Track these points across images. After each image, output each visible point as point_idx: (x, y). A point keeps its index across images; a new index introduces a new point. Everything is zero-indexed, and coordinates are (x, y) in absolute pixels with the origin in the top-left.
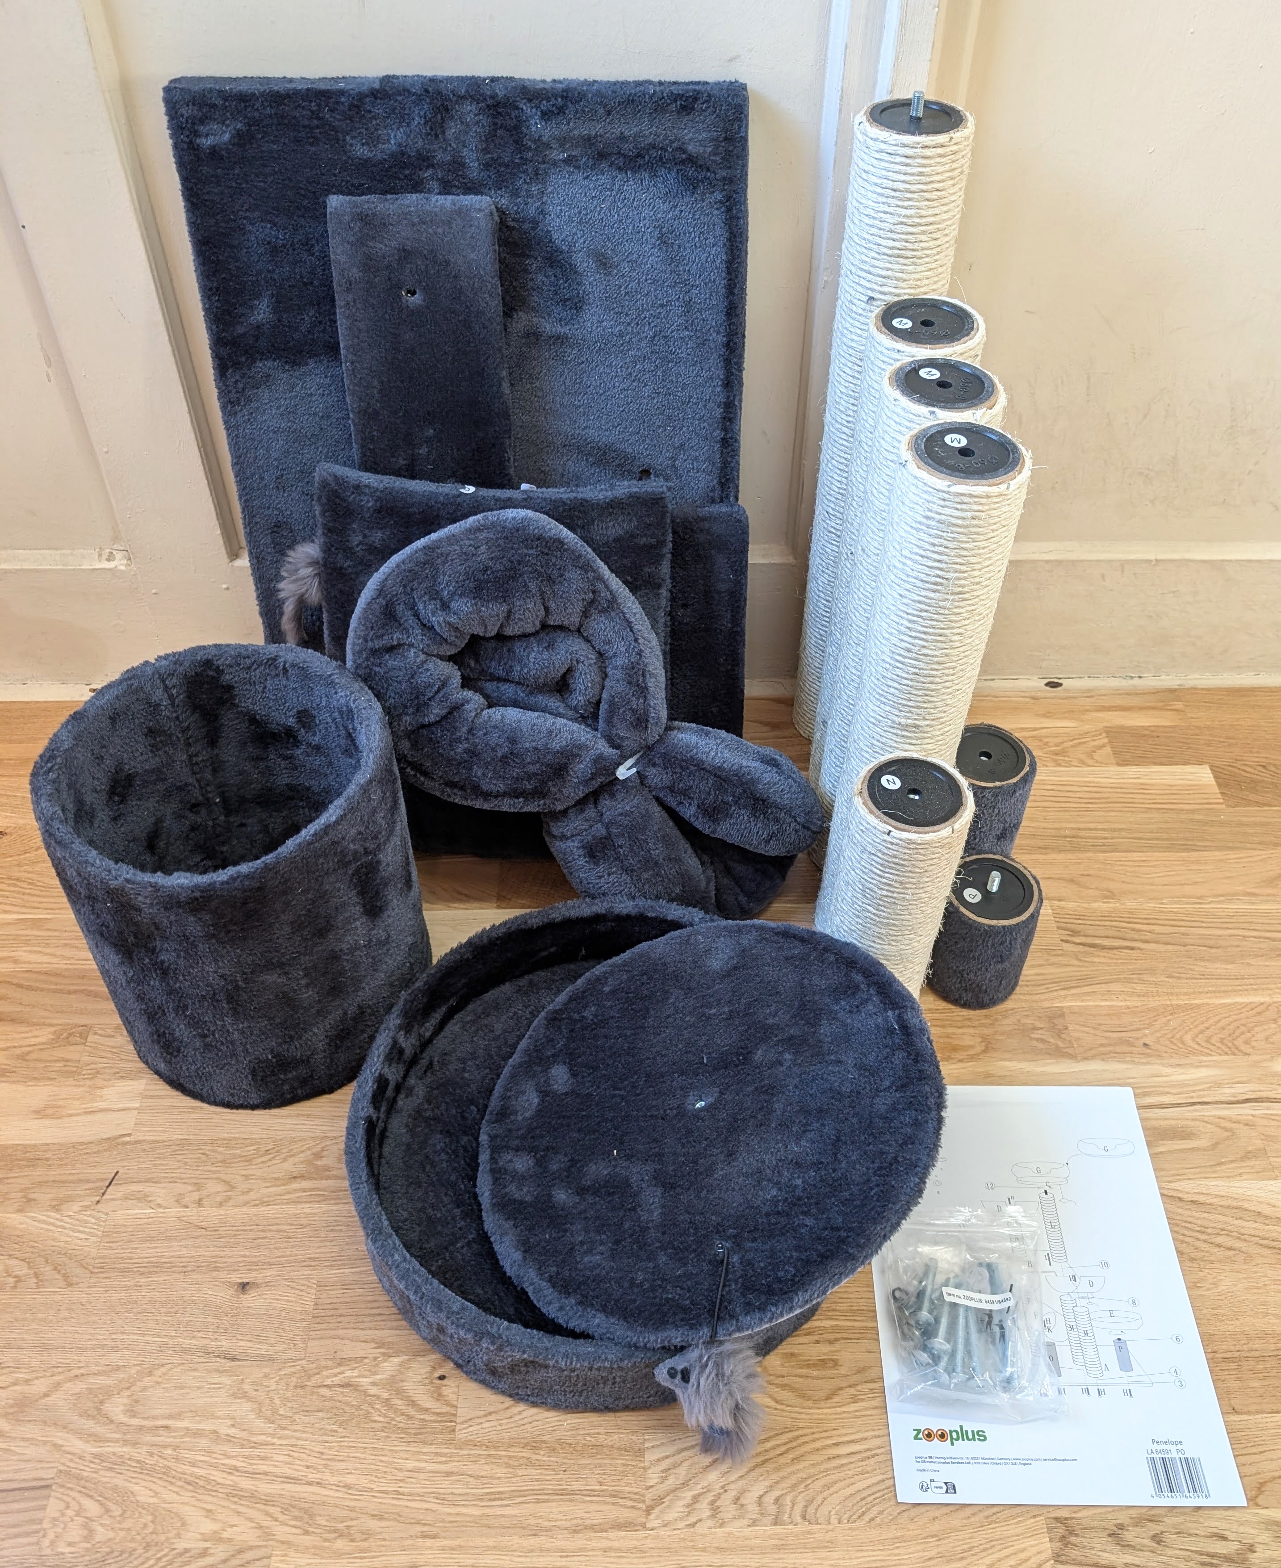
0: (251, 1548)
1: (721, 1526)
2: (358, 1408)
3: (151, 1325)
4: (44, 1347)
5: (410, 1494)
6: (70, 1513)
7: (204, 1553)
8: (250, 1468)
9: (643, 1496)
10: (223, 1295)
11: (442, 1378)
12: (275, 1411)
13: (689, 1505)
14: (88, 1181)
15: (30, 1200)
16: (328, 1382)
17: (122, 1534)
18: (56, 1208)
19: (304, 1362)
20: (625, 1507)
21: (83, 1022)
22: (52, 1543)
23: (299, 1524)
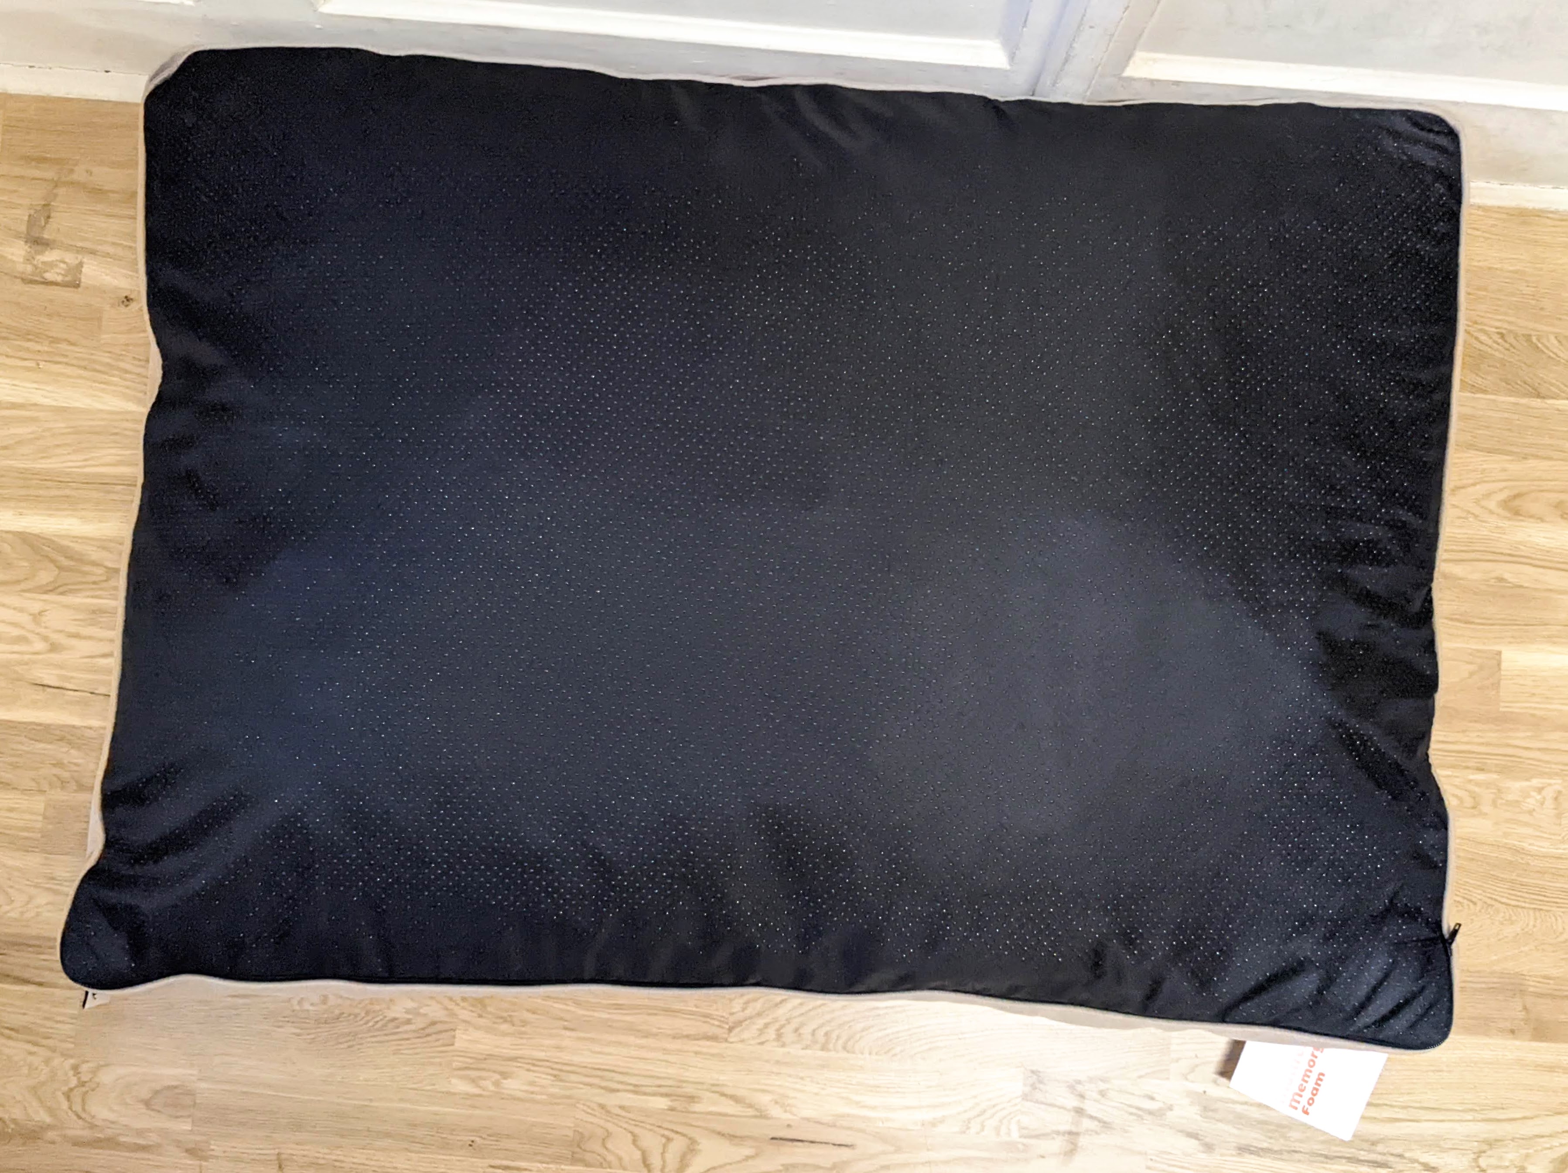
0: (441, 1022)
7: (408, 1022)
9: (727, 1019)
13: (760, 1030)
20: (713, 1025)
23: (473, 1009)
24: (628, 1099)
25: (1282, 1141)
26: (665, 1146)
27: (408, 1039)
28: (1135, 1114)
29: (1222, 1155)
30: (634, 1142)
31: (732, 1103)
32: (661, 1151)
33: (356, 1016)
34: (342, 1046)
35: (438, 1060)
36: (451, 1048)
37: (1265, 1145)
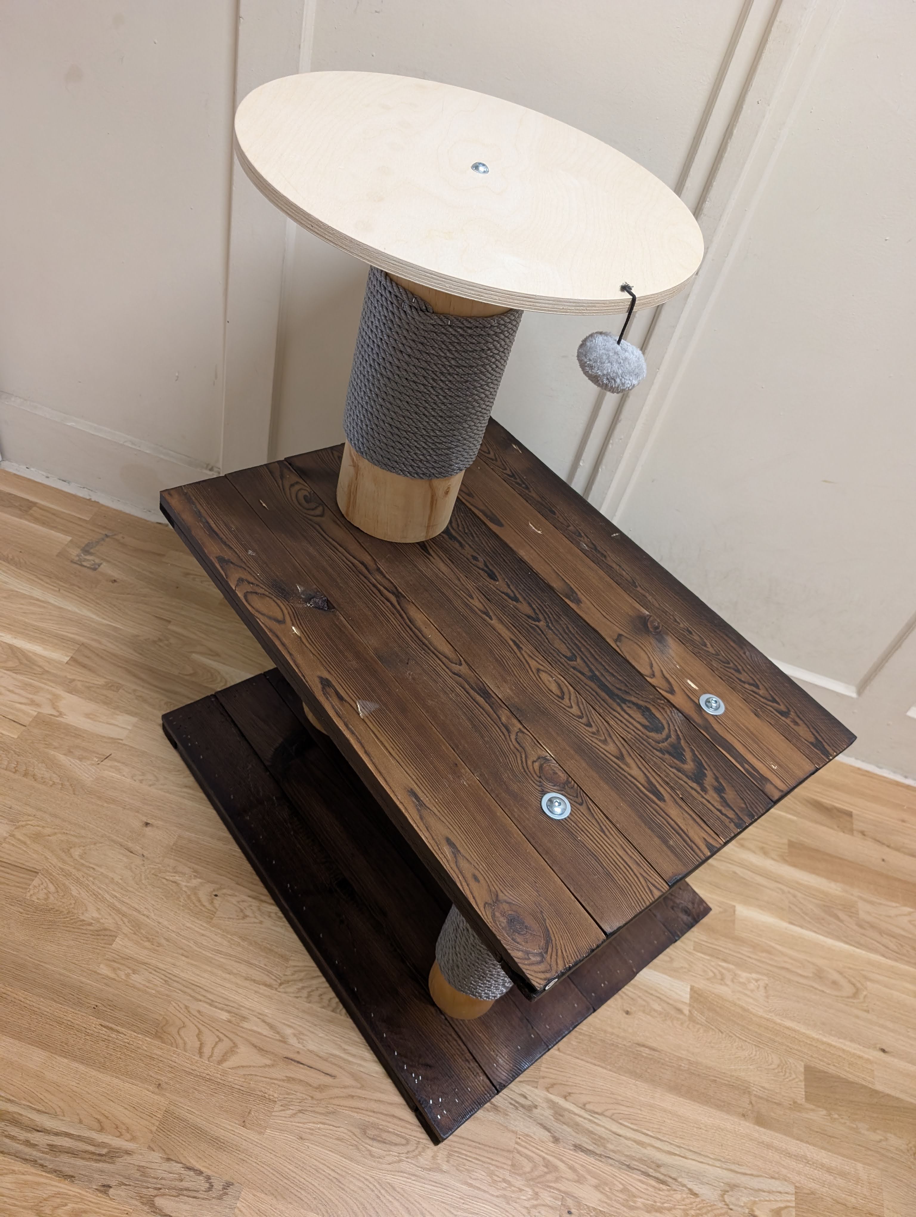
0: (111, 930)
1: (309, 1003)
2: (176, 893)
3: (102, 824)
4: (56, 816)
5: (184, 936)
6: (42, 886)
8: (122, 899)
9: (281, 977)
10: (136, 824)
11: (216, 896)
12: (141, 880)
13: (299, 989)
14: (98, 754)
15: (70, 752)
16: (167, 878)
17: (60, 904)
18: (80, 759)
19: (160, 865)
20: (272, 978)
21: (120, 682)
22: (31, 895)
23: (133, 929)
24: (205, 1008)
25: (602, 1149)
26: (217, 1043)
27: (86, 934)
28: (514, 1106)
29: (564, 1148)
30: (198, 1034)
31: (267, 1028)
32: (213, 1046)
33: (61, 912)
34: (43, 926)
35: (98, 951)
36: (110, 946)
37: (591, 1148)
